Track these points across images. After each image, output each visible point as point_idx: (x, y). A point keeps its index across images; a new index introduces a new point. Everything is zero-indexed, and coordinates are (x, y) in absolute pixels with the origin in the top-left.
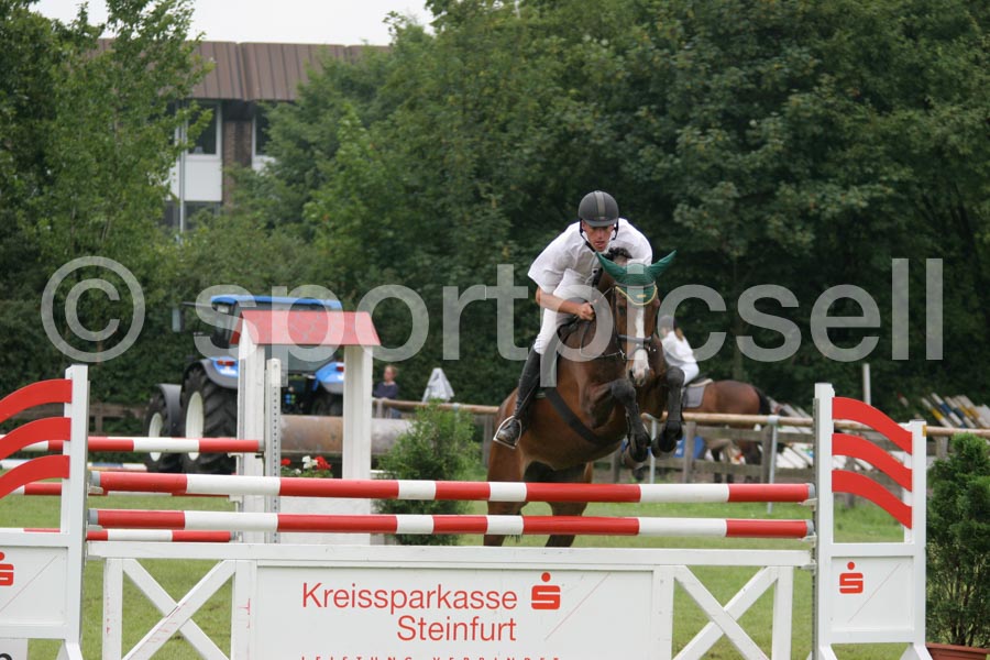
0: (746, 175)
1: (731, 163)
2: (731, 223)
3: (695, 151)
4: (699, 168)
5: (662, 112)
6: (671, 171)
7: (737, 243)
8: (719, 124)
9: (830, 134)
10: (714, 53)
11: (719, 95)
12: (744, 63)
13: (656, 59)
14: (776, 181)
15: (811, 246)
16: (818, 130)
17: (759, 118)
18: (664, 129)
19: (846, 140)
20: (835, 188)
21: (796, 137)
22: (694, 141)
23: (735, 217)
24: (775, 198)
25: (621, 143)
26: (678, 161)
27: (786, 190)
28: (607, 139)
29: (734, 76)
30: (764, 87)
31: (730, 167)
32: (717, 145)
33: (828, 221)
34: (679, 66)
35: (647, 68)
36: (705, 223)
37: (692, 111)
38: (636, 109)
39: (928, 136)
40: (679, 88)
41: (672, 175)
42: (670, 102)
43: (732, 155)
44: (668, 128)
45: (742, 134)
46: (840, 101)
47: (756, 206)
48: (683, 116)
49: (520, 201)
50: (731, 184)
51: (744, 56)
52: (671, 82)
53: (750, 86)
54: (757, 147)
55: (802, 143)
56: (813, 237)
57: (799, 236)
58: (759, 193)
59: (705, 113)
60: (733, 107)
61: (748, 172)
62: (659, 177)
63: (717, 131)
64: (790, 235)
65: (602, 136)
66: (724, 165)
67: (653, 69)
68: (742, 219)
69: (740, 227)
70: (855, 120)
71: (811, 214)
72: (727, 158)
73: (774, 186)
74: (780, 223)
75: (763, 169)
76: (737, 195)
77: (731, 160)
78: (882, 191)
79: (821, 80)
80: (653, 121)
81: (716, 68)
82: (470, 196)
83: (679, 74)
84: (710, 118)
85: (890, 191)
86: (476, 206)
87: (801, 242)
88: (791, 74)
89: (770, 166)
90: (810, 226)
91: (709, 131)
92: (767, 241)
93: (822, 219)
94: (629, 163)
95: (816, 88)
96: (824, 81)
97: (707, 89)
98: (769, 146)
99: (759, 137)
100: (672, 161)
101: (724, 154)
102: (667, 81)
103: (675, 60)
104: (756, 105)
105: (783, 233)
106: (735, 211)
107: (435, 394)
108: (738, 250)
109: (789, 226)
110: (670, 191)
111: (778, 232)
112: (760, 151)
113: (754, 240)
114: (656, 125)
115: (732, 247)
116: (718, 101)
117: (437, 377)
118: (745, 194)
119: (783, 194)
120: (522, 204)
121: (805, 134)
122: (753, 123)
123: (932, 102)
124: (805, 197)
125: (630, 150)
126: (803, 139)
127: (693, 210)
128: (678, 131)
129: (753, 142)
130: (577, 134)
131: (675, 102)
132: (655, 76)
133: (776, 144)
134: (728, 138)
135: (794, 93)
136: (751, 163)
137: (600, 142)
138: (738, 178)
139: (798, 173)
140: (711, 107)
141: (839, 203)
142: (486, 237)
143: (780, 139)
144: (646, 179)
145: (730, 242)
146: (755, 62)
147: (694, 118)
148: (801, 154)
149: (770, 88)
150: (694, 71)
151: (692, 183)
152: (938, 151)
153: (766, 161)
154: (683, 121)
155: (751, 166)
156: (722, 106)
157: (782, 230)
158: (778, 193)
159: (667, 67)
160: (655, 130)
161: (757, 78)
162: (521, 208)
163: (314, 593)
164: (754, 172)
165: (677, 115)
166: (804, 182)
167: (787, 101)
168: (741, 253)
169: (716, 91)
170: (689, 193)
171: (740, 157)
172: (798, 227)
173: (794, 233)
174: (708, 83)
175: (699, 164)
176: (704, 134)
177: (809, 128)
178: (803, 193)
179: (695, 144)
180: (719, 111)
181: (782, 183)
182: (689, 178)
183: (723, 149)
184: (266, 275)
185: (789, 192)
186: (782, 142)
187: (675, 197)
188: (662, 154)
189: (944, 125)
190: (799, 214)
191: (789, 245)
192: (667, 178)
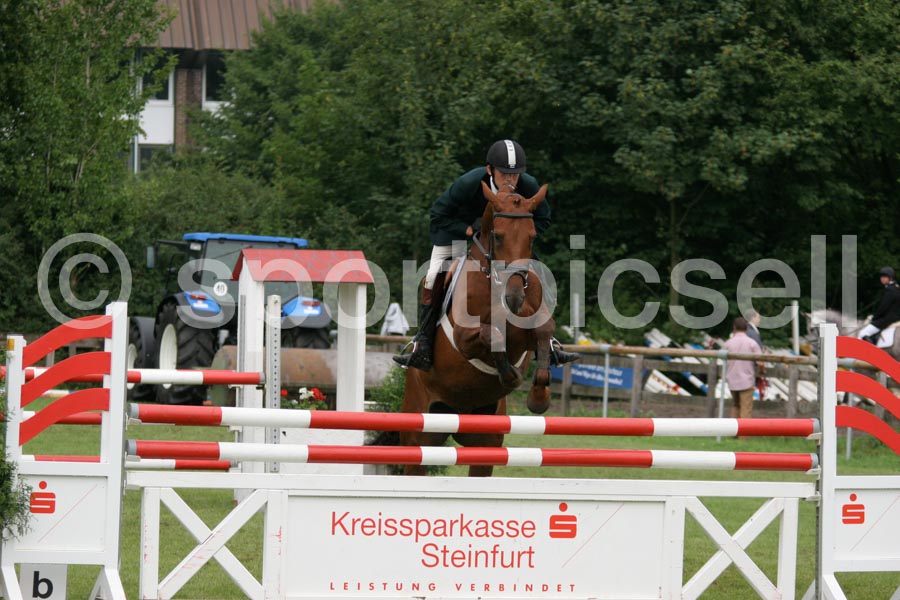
0: (683, 121)
1: (671, 110)
2: (668, 167)
3: (635, 99)
4: (639, 115)
5: (604, 62)
6: (613, 117)
7: (673, 185)
8: (658, 73)
9: (762, 82)
10: (653, 8)
11: (657, 46)
12: (681, 17)
13: (599, 13)
14: (710, 127)
15: (744, 188)
16: (750, 80)
17: (695, 68)
18: (606, 78)
19: (776, 88)
20: (766, 132)
21: (729, 87)
22: (634, 89)
23: (673, 160)
24: (709, 142)
25: (565, 91)
26: (619, 109)
27: (720, 134)
28: (553, 88)
29: (671, 28)
30: (700, 39)
31: (669, 114)
32: (655, 94)
33: (759, 164)
34: (621, 20)
35: (590, 22)
36: (643, 165)
37: (633, 62)
38: (580, 59)
39: (854, 85)
40: (620, 39)
41: (614, 121)
42: (611, 53)
43: (670, 103)
44: (610, 78)
45: (679, 84)
46: (772, 52)
47: (692, 151)
48: (624, 67)
49: (470, 145)
50: (669, 129)
51: (682, 10)
52: (613, 34)
53: (687, 38)
54: (693, 95)
55: (735, 91)
56: (746, 178)
57: (732, 179)
58: (694, 138)
59: (645, 63)
60: (672, 57)
61: (684, 118)
62: (600, 123)
63: (656, 80)
64: (724, 178)
65: (549, 85)
66: (662, 112)
67: (596, 22)
68: (678, 163)
69: (677, 170)
70: (786, 69)
71: (743, 158)
72: (665, 105)
73: (709, 132)
74: (716, 166)
75: (699, 116)
76: (674, 139)
77: (669, 107)
78: (810, 136)
79: (751, 32)
80: (597, 71)
81: (656, 20)
82: (423, 141)
83: (620, 26)
84: (650, 68)
85: (818, 136)
86: (428, 151)
87: (733, 183)
88: (725, 26)
89: (706, 113)
90: (742, 169)
91: (649, 79)
92: (701, 184)
93: (754, 162)
94: (573, 109)
95: (747, 40)
96: (755, 33)
97: (647, 41)
98: (705, 94)
99: (694, 86)
100: (614, 108)
101: (662, 102)
102: (609, 34)
103: (617, 14)
104: (693, 56)
105: (716, 175)
106: (673, 155)
107: (393, 329)
108: (675, 191)
109: (723, 169)
110: (611, 136)
111: (712, 174)
112: (696, 99)
113: (690, 183)
114: (600, 74)
115: (670, 188)
116: (658, 51)
117: (394, 312)
118: (682, 140)
119: (717, 139)
120: (471, 148)
121: (737, 82)
122: (689, 71)
123: (858, 53)
124: (737, 141)
125: (575, 97)
126: (736, 87)
127: (634, 153)
128: (619, 80)
129: (688, 90)
130: (525, 83)
131: (617, 52)
132: (598, 29)
133: (711, 91)
134: (666, 87)
135: (726, 44)
136: (687, 110)
137: (546, 90)
138: (676, 125)
139: (731, 120)
140: (650, 57)
141: (770, 146)
142: (438, 179)
143: (715, 87)
144: (589, 124)
145: (668, 184)
146: (692, 15)
147: (634, 68)
148: (734, 103)
149: (706, 40)
150: (635, 24)
151: (632, 128)
152: (864, 100)
153: (701, 108)
154: (624, 71)
155: (688, 114)
156: (661, 56)
157: (716, 172)
158: (712, 138)
159: (609, 21)
160: (598, 79)
161: (693, 30)
162: (471, 152)
163: (342, 521)
164: (691, 120)
165: (618, 65)
166: (738, 128)
167: (721, 51)
168: (678, 195)
169: (655, 43)
170: (629, 138)
171: (678, 104)
172: (732, 170)
173: (728, 175)
174: (647, 34)
175: (639, 110)
176: (644, 82)
177: (741, 76)
178: (736, 137)
179: (634, 92)
180: (659, 61)
181: (716, 128)
182: (629, 124)
183: (662, 97)
184: (230, 214)
185: (723, 136)
186: (717, 90)
187: (615, 142)
188: (605, 102)
189: (870, 74)
190: (732, 158)
191: (723, 187)
192: (608, 124)
